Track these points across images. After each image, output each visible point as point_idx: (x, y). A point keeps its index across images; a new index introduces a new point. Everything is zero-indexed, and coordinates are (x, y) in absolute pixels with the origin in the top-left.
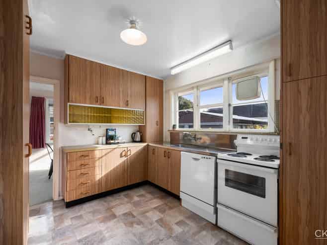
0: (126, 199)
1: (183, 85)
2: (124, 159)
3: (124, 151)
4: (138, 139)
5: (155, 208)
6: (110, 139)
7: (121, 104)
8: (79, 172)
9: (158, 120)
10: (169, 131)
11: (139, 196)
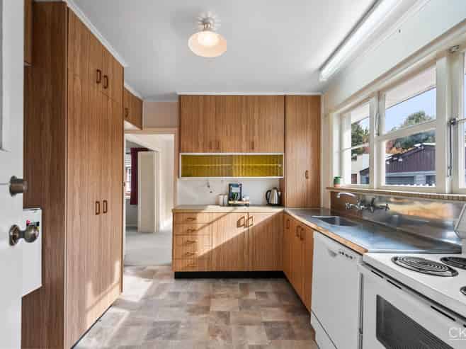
0: (239, 292)
1: (347, 97)
2: (242, 230)
3: (244, 217)
4: (275, 201)
5: (266, 323)
6: (233, 198)
7: (244, 146)
8: (186, 238)
9: (309, 170)
10: (327, 188)
11: (258, 293)
